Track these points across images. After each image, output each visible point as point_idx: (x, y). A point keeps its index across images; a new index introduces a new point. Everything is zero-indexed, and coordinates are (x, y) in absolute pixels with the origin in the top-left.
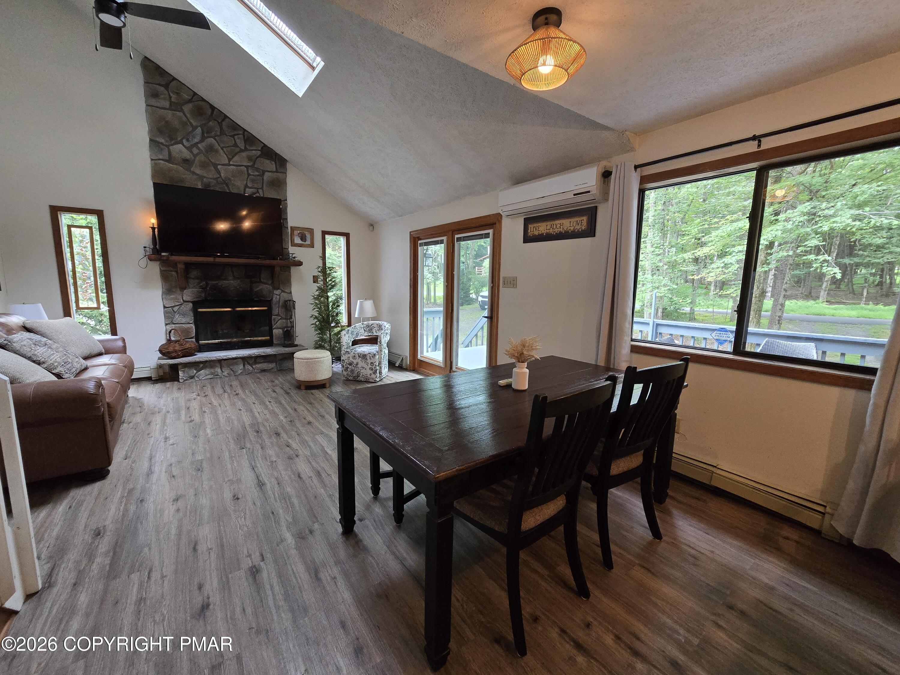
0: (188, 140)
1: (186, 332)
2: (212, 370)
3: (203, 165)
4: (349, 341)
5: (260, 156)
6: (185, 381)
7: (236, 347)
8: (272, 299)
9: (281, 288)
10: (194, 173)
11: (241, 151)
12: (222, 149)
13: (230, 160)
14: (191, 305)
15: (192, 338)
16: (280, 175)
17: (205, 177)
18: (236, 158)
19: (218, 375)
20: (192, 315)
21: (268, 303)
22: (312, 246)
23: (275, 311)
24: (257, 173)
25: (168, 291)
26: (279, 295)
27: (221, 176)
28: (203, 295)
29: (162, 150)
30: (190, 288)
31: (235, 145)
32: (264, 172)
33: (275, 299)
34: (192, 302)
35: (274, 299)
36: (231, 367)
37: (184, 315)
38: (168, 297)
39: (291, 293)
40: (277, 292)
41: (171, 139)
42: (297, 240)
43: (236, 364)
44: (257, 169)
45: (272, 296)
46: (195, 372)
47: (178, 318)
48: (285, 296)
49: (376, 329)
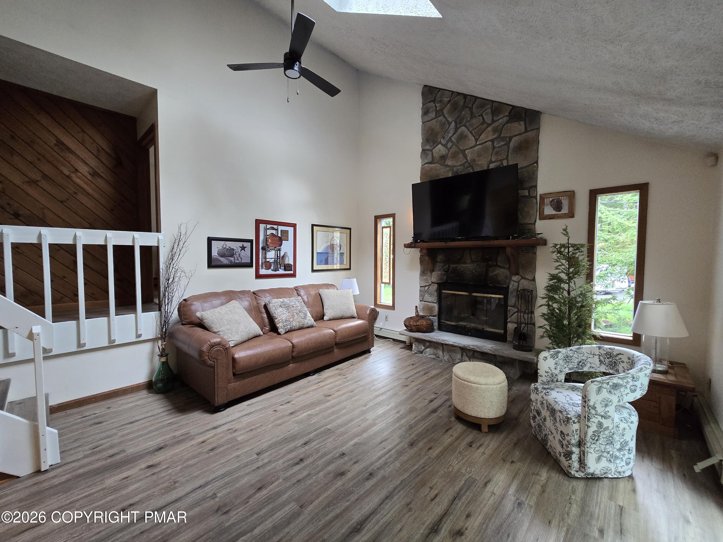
0: (444, 138)
1: (431, 309)
2: (435, 351)
3: (454, 156)
5: (508, 122)
6: (415, 353)
7: (470, 334)
8: (508, 287)
9: (521, 273)
10: (448, 166)
11: (489, 125)
12: (471, 133)
13: (476, 140)
14: (436, 286)
15: (435, 316)
16: (530, 134)
17: (455, 166)
18: (483, 136)
19: (439, 357)
20: (436, 294)
21: (505, 291)
22: (571, 215)
23: (512, 300)
24: (503, 143)
25: (423, 273)
26: (518, 282)
27: (467, 159)
28: (445, 278)
29: (427, 155)
30: (436, 271)
31: (484, 122)
32: (511, 138)
33: (513, 286)
34: (437, 283)
35: (511, 286)
36: (451, 354)
37: (431, 294)
38: (422, 278)
39: (534, 280)
40: (515, 278)
41: (434, 142)
42: (549, 210)
43: (455, 351)
44: (503, 139)
45: (509, 283)
46: (423, 348)
47: (427, 297)
48: (524, 284)
49: (625, 365)
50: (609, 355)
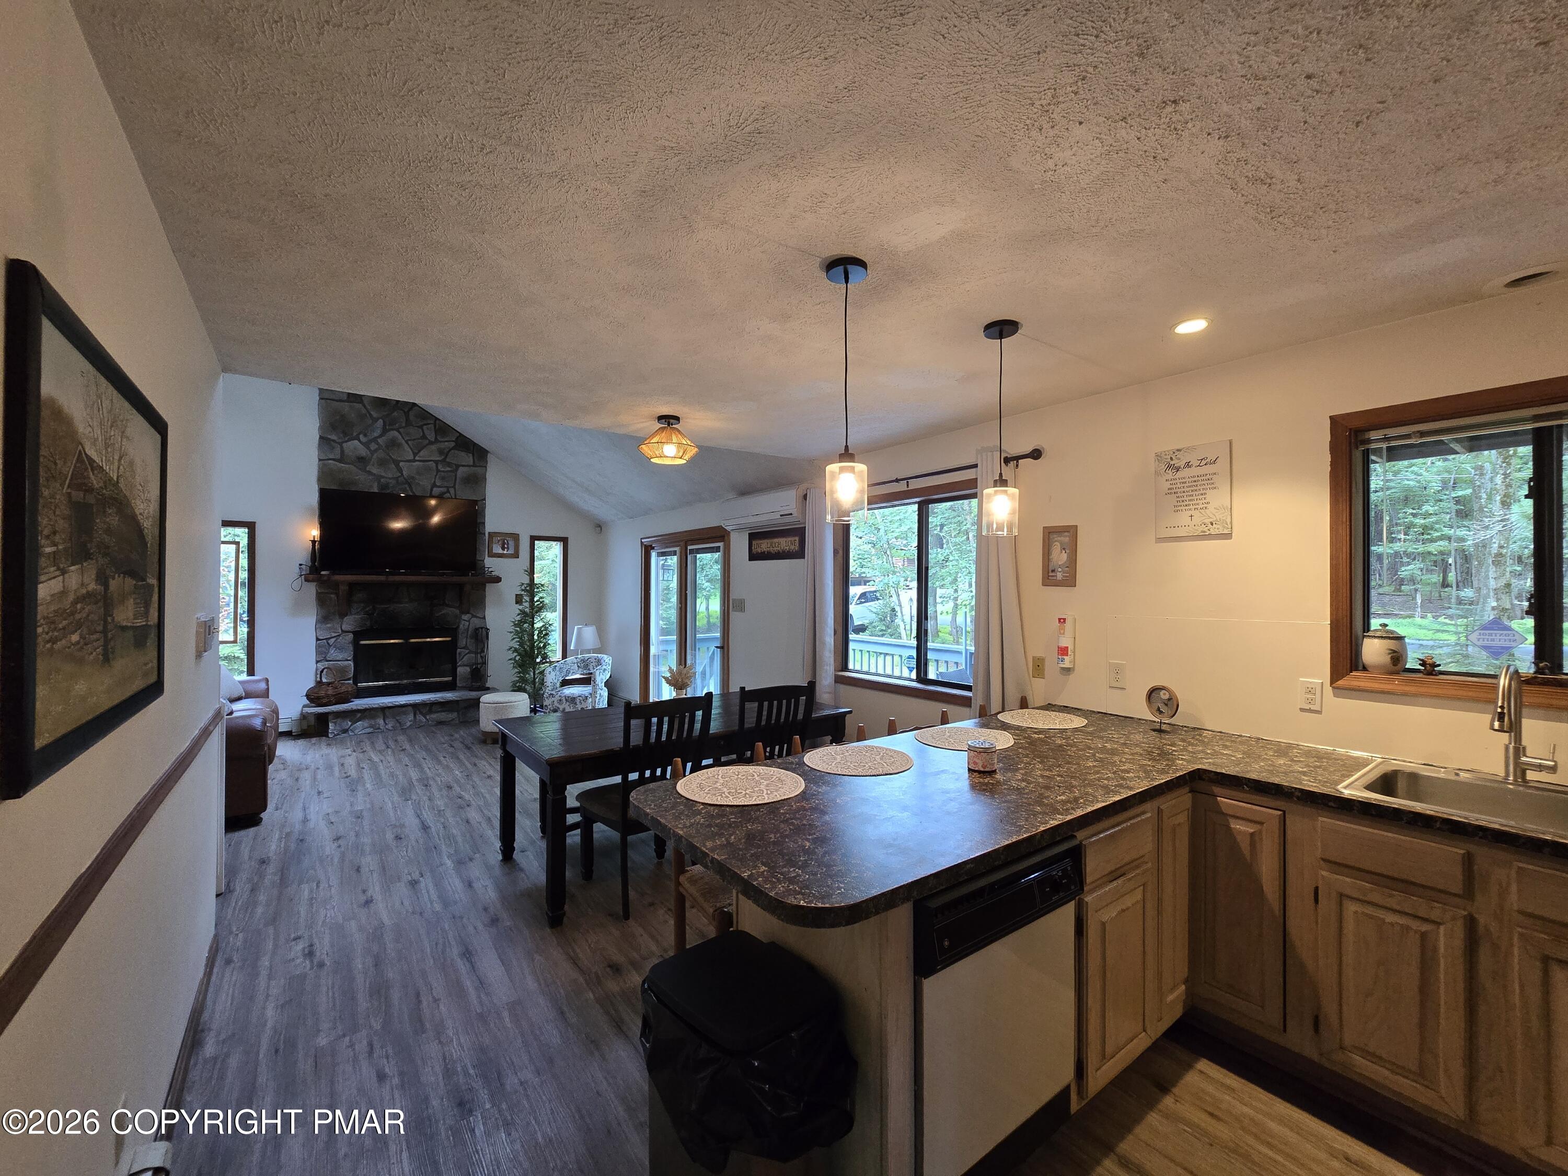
0: (365, 435)
1: (343, 671)
2: (373, 722)
3: (382, 463)
4: (556, 681)
5: (453, 448)
6: (335, 735)
7: (406, 692)
8: (458, 627)
9: (471, 612)
10: (370, 473)
11: (431, 443)
12: (407, 442)
13: (415, 454)
14: (351, 636)
15: (349, 679)
16: (479, 470)
17: (383, 477)
18: (422, 453)
19: (379, 728)
20: (352, 648)
21: (452, 631)
22: (516, 555)
23: (462, 642)
24: (449, 469)
25: (324, 619)
26: (469, 621)
27: (402, 474)
28: (368, 623)
29: (334, 448)
30: (351, 614)
31: (424, 437)
32: (458, 466)
33: (463, 625)
34: (353, 632)
35: (461, 626)
36: (398, 718)
37: (341, 649)
38: (324, 626)
39: (484, 618)
40: (465, 617)
41: (345, 434)
42: (497, 549)
43: (405, 713)
44: (449, 464)
45: (459, 622)
46: (350, 723)
47: (333, 653)
48: (476, 622)
49: (594, 664)
50: (583, 661)
